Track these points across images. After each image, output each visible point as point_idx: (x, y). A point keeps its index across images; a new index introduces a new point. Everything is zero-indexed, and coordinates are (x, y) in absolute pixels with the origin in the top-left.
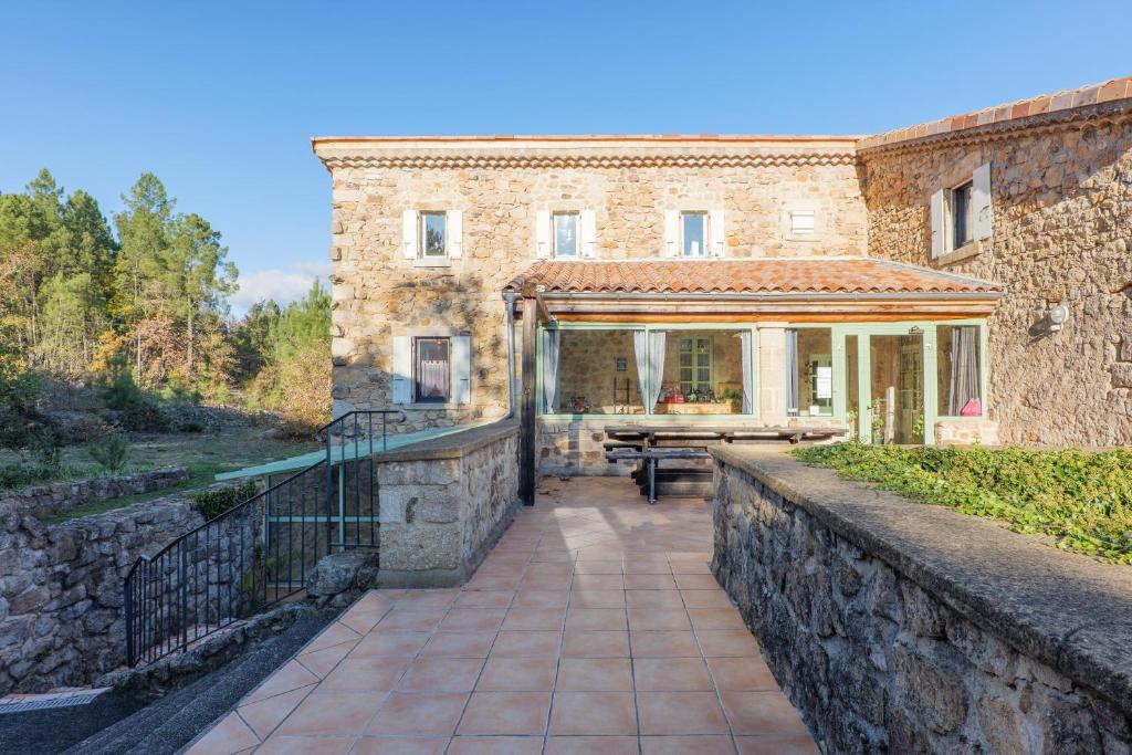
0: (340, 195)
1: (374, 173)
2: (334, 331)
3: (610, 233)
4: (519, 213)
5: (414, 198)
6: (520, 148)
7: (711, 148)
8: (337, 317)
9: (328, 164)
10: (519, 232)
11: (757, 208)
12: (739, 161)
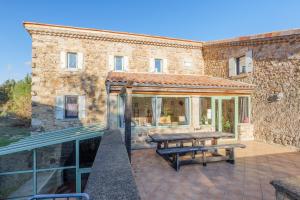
0: (35, 44)
1: (49, 37)
2: (32, 93)
3: (133, 64)
4: (103, 55)
5: (65, 48)
6: (104, 34)
7: (163, 41)
8: (34, 88)
9: (30, 32)
10: (103, 61)
11: (176, 60)
12: (171, 45)
